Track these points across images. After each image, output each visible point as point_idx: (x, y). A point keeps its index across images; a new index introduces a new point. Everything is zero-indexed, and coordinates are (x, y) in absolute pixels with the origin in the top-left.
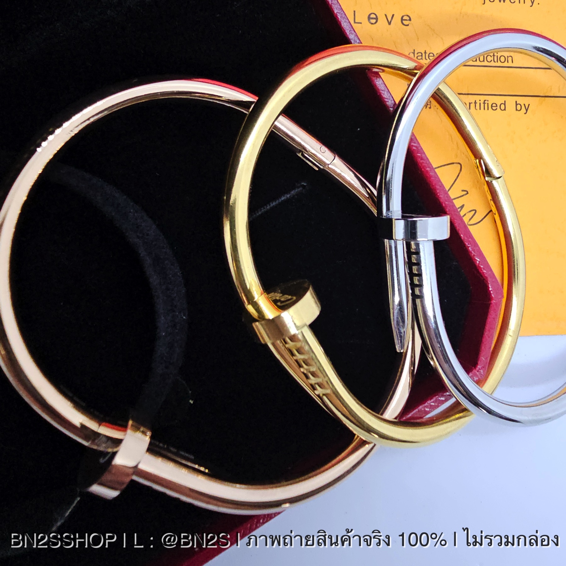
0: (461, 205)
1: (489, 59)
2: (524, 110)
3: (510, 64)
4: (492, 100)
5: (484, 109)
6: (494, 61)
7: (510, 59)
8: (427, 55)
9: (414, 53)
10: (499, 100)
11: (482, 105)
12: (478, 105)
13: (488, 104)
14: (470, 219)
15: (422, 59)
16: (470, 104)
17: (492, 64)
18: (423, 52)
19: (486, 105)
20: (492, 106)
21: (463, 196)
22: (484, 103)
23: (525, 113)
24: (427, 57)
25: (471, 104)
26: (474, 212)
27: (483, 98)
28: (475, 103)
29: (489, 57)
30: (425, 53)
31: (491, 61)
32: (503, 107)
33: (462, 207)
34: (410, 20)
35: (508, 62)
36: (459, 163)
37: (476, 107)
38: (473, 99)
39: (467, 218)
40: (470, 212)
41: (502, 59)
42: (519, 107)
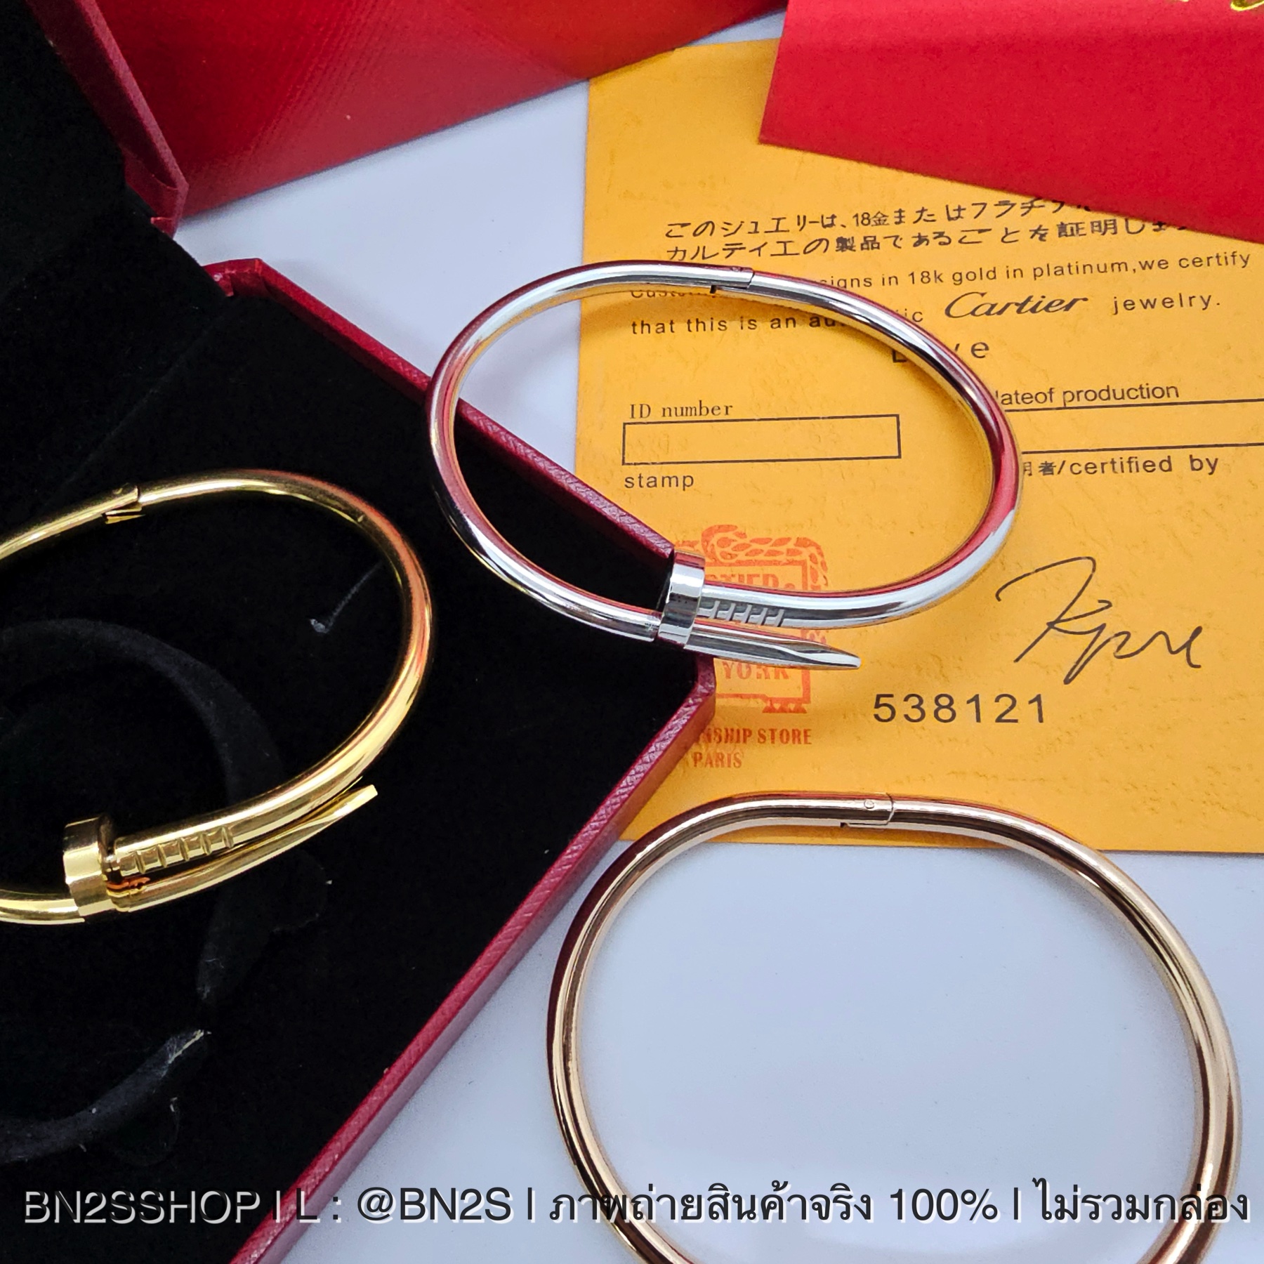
0: (1098, 625)
1: (1133, 394)
2: (1207, 468)
3: (1173, 399)
4: (1143, 456)
5: (1130, 470)
6: (1143, 397)
7: (1172, 392)
8: (1020, 397)
10: (1157, 456)
11: (1126, 466)
12: (1118, 466)
13: (1137, 463)
15: (1011, 403)
16: (1103, 464)
17: (1140, 401)
18: (1012, 393)
19: (1133, 465)
20: (1145, 466)
21: (1102, 609)
22: (1130, 462)
23: (1211, 473)
24: (1020, 400)
25: (1105, 466)
26: (1124, 636)
27: (1126, 454)
28: (1113, 462)
29: (1131, 392)
30: (1016, 394)
31: (1137, 397)
32: (1165, 466)
33: (1102, 628)
34: (987, 348)
35: (1169, 396)
36: (1089, 558)
37: (1114, 468)
38: (1108, 456)
39: (1111, 647)
40: (1117, 635)
41: (1158, 392)
42: (1197, 465)
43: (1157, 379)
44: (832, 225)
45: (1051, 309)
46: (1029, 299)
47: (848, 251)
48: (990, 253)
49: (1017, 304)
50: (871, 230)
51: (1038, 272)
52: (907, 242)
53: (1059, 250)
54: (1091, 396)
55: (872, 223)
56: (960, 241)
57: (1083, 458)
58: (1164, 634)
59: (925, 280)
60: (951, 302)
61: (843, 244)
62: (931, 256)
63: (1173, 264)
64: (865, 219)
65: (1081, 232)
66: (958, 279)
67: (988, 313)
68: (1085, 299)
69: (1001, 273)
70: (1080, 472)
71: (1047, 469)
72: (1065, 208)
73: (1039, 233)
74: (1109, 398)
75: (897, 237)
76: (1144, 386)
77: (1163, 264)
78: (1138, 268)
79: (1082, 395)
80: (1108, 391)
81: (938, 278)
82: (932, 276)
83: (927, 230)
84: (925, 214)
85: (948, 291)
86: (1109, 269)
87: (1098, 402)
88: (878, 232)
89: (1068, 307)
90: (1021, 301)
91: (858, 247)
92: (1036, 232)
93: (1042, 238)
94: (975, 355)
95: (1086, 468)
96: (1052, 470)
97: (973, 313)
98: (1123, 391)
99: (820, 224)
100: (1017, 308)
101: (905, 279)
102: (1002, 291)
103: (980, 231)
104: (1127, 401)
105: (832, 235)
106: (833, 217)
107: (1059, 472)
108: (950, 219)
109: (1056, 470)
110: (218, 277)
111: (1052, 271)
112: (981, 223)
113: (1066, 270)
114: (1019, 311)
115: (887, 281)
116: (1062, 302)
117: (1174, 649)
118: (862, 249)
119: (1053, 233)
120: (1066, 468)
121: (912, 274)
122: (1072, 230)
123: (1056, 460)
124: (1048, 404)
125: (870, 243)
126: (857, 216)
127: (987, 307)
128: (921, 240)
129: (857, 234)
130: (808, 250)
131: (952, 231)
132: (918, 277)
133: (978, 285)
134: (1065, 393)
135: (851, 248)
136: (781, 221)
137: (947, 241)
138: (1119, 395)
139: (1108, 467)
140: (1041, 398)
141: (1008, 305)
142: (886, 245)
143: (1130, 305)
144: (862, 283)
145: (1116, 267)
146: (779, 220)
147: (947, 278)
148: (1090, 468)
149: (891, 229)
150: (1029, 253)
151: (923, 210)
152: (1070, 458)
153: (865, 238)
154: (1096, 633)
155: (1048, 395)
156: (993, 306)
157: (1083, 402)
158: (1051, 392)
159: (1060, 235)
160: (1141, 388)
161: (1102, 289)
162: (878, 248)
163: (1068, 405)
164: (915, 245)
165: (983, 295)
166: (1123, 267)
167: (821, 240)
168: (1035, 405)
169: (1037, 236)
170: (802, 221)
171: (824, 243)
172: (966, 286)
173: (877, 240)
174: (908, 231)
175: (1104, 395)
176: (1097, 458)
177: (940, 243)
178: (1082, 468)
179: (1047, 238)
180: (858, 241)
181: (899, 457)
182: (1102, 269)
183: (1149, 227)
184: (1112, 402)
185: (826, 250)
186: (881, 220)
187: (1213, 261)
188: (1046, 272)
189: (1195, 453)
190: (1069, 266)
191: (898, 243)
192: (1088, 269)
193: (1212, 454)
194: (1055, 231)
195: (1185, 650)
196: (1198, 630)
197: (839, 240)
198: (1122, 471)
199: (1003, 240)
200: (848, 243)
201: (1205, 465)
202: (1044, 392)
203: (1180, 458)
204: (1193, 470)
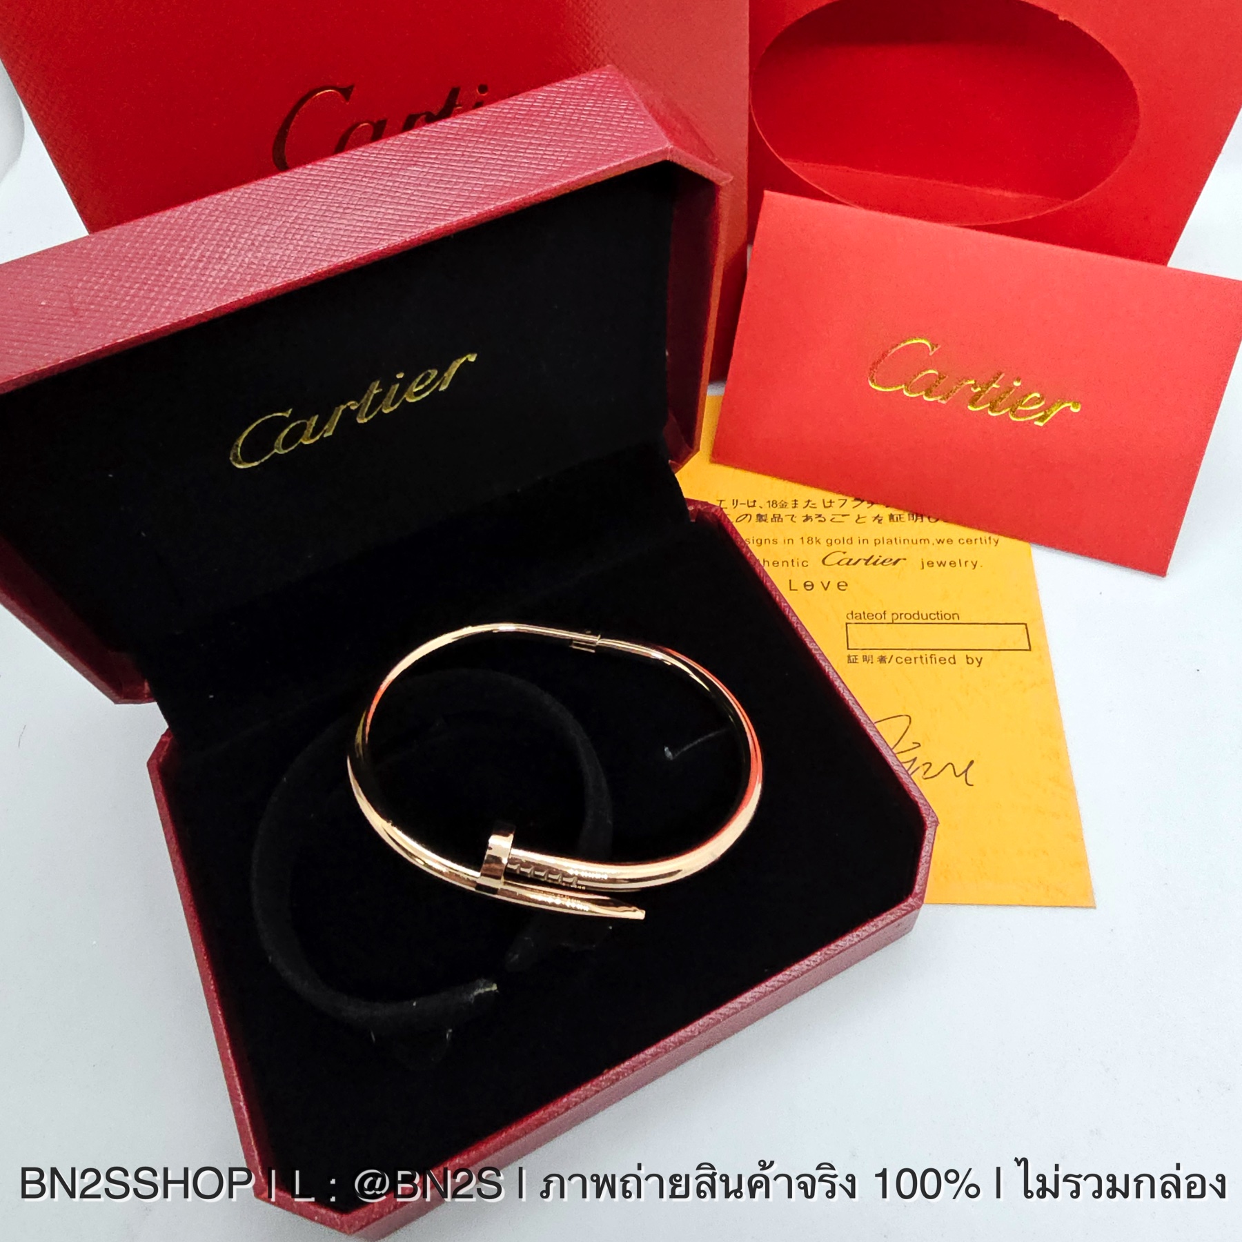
0: (913, 758)
1: (933, 616)
2: (976, 663)
3: (956, 621)
4: (939, 654)
5: (932, 662)
6: (938, 619)
7: (956, 616)
9: (852, 614)
10: (947, 655)
11: (929, 660)
12: (924, 659)
13: (935, 658)
14: (925, 773)
15: (861, 618)
16: (915, 658)
17: (937, 621)
19: (933, 659)
20: (940, 660)
21: (915, 748)
22: (931, 657)
23: (978, 666)
24: (866, 617)
26: (929, 765)
27: (929, 653)
28: (921, 657)
29: (932, 616)
30: (864, 613)
31: (935, 618)
32: (952, 660)
33: (915, 760)
34: (847, 585)
35: (953, 618)
36: (907, 716)
37: (922, 661)
38: (918, 653)
39: (920, 772)
40: (924, 765)
41: (947, 617)
42: (970, 661)
43: (947, 609)
44: (754, 506)
45: (884, 564)
46: (872, 557)
47: (763, 522)
48: (848, 528)
49: (865, 560)
50: (778, 511)
51: (877, 542)
52: (799, 519)
53: (890, 529)
54: (908, 616)
55: (778, 506)
56: (831, 520)
57: (904, 654)
58: (952, 764)
59: (810, 542)
60: (824, 557)
61: (760, 518)
62: (813, 528)
63: (955, 541)
64: (774, 504)
65: (902, 520)
66: (830, 543)
67: (848, 564)
68: (905, 559)
69: (855, 541)
70: (902, 662)
71: (882, 659)
73: (878, 519)
74: (919, 618)
75: (793, 516)
76: (939, 612)
77: (950, 541)
78: (936, 543)
79: (903, 616)
80: (918, 614)
81: (818, 541)
82: (814, 540)
83: (811, 512)
84: (810, 503)
85: (823, 550)
86: (919, 542)
87: (912, 621)
88: (783, 512)
89: (895, 563)
90: (867, 558)
91: (769, 520)
92: (876, 518)
93: (879, 521)
94: (840, 589)
95: (905, 660)
96: (885, 661)
97: (838, 563)
98: (927, 615)
99: (746, 505)
100: (865, 562)
101: (797, 541)
102: (856, 552)
103: (843, 515)
104: (929, 621)
105: (754, 512)
106: (755, 501)
107: (889, 662)
108: (825, 507)
109: (887, 660)
111: (885, 542)
112: (844, 510)
113: (894, 541)
114: (866, 564)
115: (787, 541)
116: (891, 560)
117: (957, 774)
118: (772, 521)
119: (886, 519)
120: (894, 659)
121: (802, 538)
122: (897, 518)
123: (888, 654)
124: (883, 621)
125: (777, 518)
126: (769, 502)
127: (848, 560)
128: (807, 518)
129: (770, 512)
130: (739, 520)
131: (827, 514)
132: (805, 540)
133: (842, 547)
134: (893, 614)
135: (765, 521)
136: (722, 502)
137: (823, 520)
138: (925, 617)
139: (918, 660)
140: (879, 616)
141: (860, 560)
142: (787, 520)
143: (930, 564)
144: (771, 542)
145: (923, 541)
146: (721, 501)
147: (823, 541)
148: (908, 660)
149: (790, 511)
150: (872, 530)
151: (809, 501)
152: (896, 654)
153: (774, 515)
154: (910, 763)
155: (883, 615)
156: (851, 560)
157: (904, 620)
158: (884, 613)
159: (890, 520)
160: (938, 614)
161: (917, 554)
162: (782, 521)
163: (895, 622)
164: (804, 521)
165: (844, 553)
166: (927, 542)
167: (747, 515)
168: (875, 621)
169: (877, 521)
170: (735, 503)
171: (749, 517)
172: (834, 547)
173: (781, 517)
174: (800, 512)
175: (916, 616)
176: (912, 654)
177: (820, 521)
178: (903, 660)
179: (882, 521)
180: (770, 517)
182: (915, 542)
184: (921, 621)
185: (749, 521)
186: (784, 505)
187: (978, 541)
188: (882, 542)
189: (970, 654)
190: (896, 539)
191: (794, 519)
192: (906, 541)
193: (979, 654)
194: (888, 518)
195: (964, 774)
196: (972, 762)
197: (758, 515)
198: (927, 663)
199: (856, 521)
200: (763, 518)
201: (975, 661)
202: (882, 613)
203: (960, 656)
204: (968, 663)
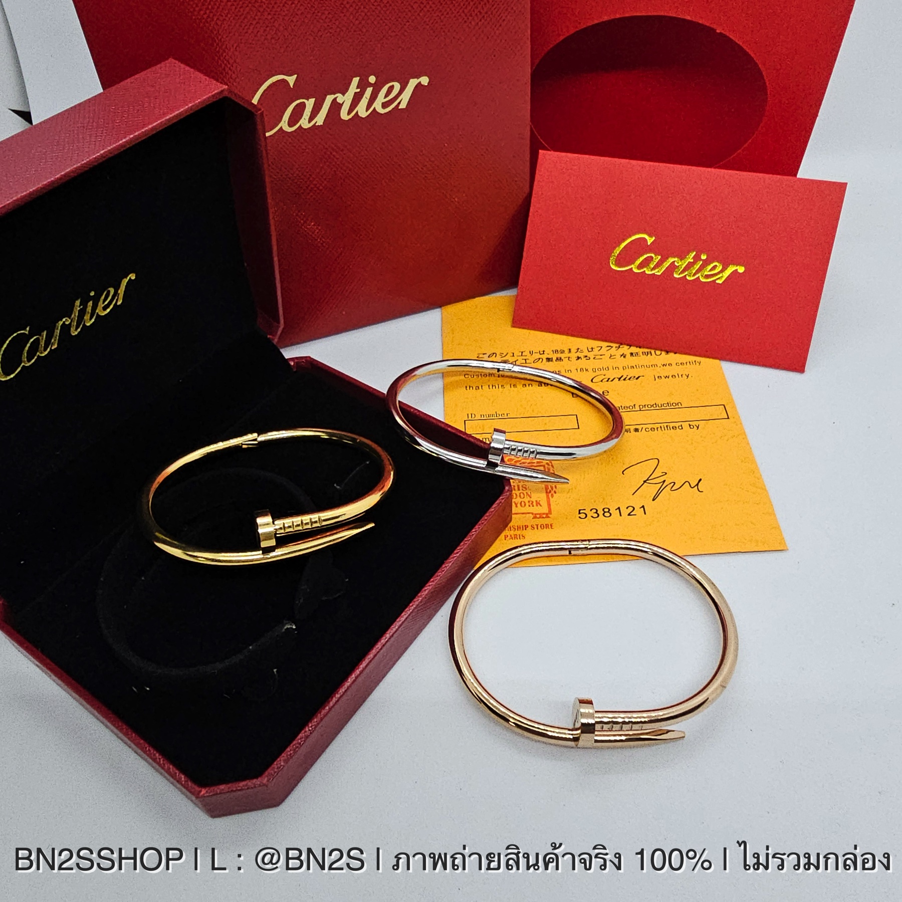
0: (663, 480)
1: (665, 405)
3: (680, 406)
4: (671, 425)
5: (668, 429)
7: (679, 404)
8: (623, 408)
10: (677, 425)
11: (666, 428)
12: (663, 428)
13: (670, 427)
14: (672, 488)
16: (657, 428)
17: (668, 407)
18: (620, 406)
19: (668, 428)
20: (673, 428)
21: (662, 476)
23: (697, 429)
26: (673, 484)
27: (665, 424)
28: (661, 427)
30: (621, 406)
32: (680, 428)
33: (664, 481)
34: (608, 392)
35: (678, 406)
36: (656, 458)
37: (661, 429)
38: (658, 425)
39: (668, 488)
40: (670, 483)
41: (674, 404)
42: (692, 427)
43: (673, 400)
44: (543, 354)
45: (631, 379)
46: (622, 376)
47: (550, 362)
48: (606, 362)
51: (625, 368)
52: (574, 359)
53: (633, 361)
54: (649, 406)
55: (559, 352)
56: (594, 358)
57: (650, 426)
58: (688, 482)
59: (582, 371)
60: (593, 378)
61: (549, 360)
62: (583, 363)
63: (674, 364)
64: (556, 351)
65: (639, 355)
66: (594, 370)
67: (608, 381)
68: (643, 376)
69: (611, 368)
71: (636, 430)
72: (632, 347)
73: (624, 356)
75: (569, 357)
77: (670, 365)
78: (662, 366)
79: (646, 406)
80: (656, 404)
81: (587, 370)
82: (584, 370)
83: (580, 355)
84: (579, 350)
85: (591, 374)
86: (651, 366)
87: (652, 408)
88: (562, 356)
89: (637, 379)
90: (619, 377)
91: (554, 361)
92: (621, 356)
93: (624, 357)
96: (638, 430)
97: (602, 381)
98: (661, 404)
99: (539, 354)
101: (574, 371)
102: (611, 374)
103: (601, 355)
104: (663, 407)
105: (544, 357)
106: (544, 351)
108: (589, 351)
109: (640, 431)
110: (292, 363)
111: (630, 367)
112: (601, 353)
113: (635, 367)
114: (619, 380)
115: (567, 371)
116: (635, 377)
117: (692, 486)
118: (556, 361)
119: (628, 355)
120: (644, 429)
121: (577, 368)
122: (635, 355)
123: (639, 427)
124: (634, 409)
125: (560, 359)
126: (553, 351)
127: (607, 379)
128: (578, 358)
129: (554, 356)
130: (535, 361)
131: (591, 355)
132: (579, 370)
133: (602, 372)
134: (640, 406)
135: (552, 361)
136: (523, 353)
137: (589, 358)
138: (660, 406)
139: (659, 429)
140: (631, 407)
141: (614, 378)
142: (565, 360)
143: (660, 377)
145: (653, 366)
147: (590, 370)
148: (653, 429)
149: (567, 354)
150: (622, 362)
151: (578, 349)
152: (645, 427)
153: (557, 357)
154: (662, 484)
155: (634, 407)
156: (609, 379)
157: (647, 408)
158: (634, 405)
160: (668, 404)
161: (650, 373)
162: (562, 360)
163: (642, 410)
164: (577, 360)
165: (604, 375)
166: (656, 366)
168: (630, 410)
169: (622, 357)
170: (531, 352)
171: (541, 360)
172: (598, 373)
173: (562, 358)
174: (574, 355)
175: (655, 406)
176: (655, 426)
177: (586, 359)
178: (650, 429)
179: (626, 357)
180: (554, 359)
181: (579, 428)
182: (648, 366)
183: (663, 353)
184: (658, 408)
185: (542, 362)
186: (562, 352)
187: (688, 363)
188: (627, 367)
189: (691, 423)
190: (636, 366)
191: (570, 359)
192: (643, 367)
193: (697, 423)
194: (630, 355)
195: (696, 487)
196: (700, 480)
197: (547, 359)
198: (665, 430)
199: (610, 358)
200: (551, 360)
201: (695, 427)
202: (633, 405)
203: (686, 425)
204: (691, 428)
